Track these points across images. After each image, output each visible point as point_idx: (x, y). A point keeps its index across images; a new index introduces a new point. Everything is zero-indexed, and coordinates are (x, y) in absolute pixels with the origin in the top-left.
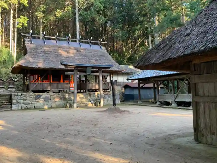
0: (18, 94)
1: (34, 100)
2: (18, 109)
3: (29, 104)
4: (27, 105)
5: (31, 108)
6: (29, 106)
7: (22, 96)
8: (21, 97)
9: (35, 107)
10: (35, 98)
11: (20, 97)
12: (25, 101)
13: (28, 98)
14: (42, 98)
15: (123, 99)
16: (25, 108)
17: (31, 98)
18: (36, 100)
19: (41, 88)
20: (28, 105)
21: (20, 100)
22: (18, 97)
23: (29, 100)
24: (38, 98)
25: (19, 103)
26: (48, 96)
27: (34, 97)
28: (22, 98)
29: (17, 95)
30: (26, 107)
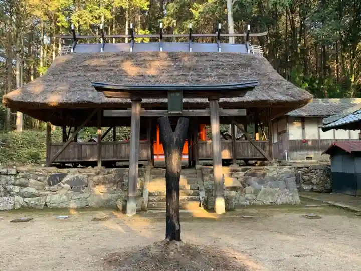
0: (7, 170)
1: (47, 187)
2: (5, 208)
3: (33, 196)
4: (26, 200)
5: (37, 207)
6: (32, 201)
7: (18, 177)
8: (16, 179)
9: (48, 204)
10: (49, 181)
11: (12, 178)
12: (25, 189)
13: (31, 181)
14: (67, 182)
15: (329, 186)
16: (22, 207)
17: (39, 181)
18: (50, 185)
19: (77, 156)
20: (30, 199)
21: (11, 187)
22: (8, 178)
23: (33, 186)
24: (54, 180)
25: (8, 192)
26: (80, 176)
27: (47, 178)
28: (17, 182)
29: (6, 174)
30: (25, 204)
